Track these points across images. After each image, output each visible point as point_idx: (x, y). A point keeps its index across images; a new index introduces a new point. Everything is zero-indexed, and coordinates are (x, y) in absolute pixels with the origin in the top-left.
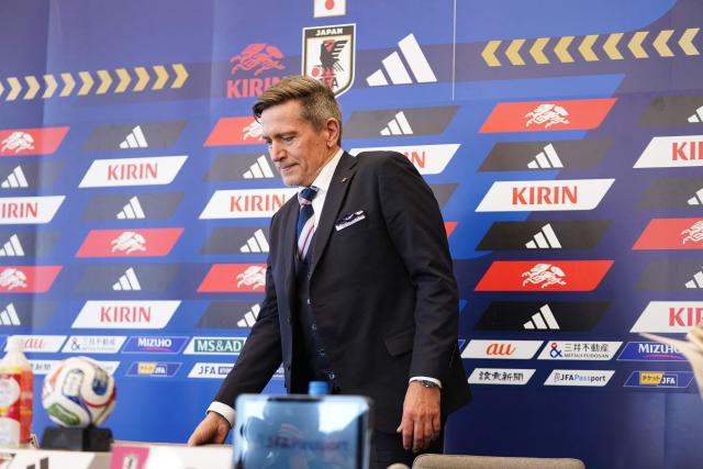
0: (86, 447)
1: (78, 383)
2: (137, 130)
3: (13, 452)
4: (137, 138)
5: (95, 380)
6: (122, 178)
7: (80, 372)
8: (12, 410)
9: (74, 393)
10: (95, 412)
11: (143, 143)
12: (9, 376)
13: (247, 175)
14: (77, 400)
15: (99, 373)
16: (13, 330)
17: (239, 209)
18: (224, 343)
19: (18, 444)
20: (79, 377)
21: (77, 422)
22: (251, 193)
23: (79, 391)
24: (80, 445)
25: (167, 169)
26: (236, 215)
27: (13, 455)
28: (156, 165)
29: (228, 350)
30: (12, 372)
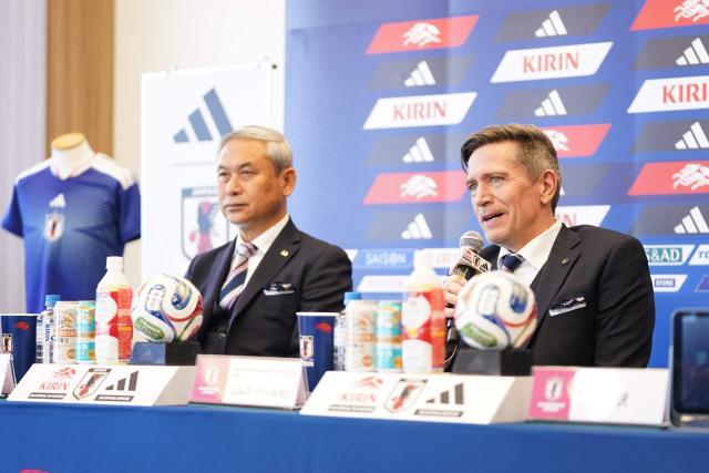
0: (505, 372)
1: (493, 300)
2: (555, 16)
3: (425, 377)
4: (554, 25)
5: (512, 296)
6: (540, 70)
7: (496, 288)
8: (422, 331)
9: (489, 312)
10: (514, 333)
11: (562, 30)
12: (418, 294)
13: (681, 61)
14: (494, 319)
15: (517, 288)
16: (422, 244)
17: (673, 100)
18: (660, 252)
19: (429, 369)
20: (494, 293)
21: (493, 344)
22: (685, 81)
23: (495, 308)
24: (498, 370)
26: (670, 107)
27: (425, 381)
28: (577, 54)
29: (665, 260)
30: (422, 290)
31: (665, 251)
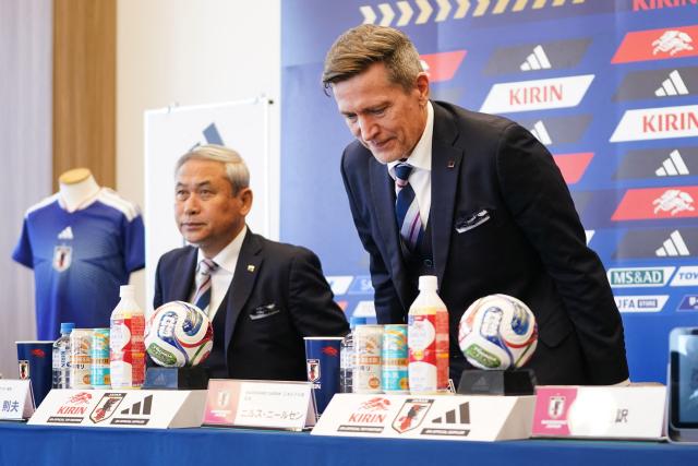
0: (509, 391)
1: (496, 322)
2: (539, 50)
3: (431, 398)
4: (538, 59)
5: (514, 319)
6: (525, 102)
7: (499, 310)
8: (427, 353)
9: (493, 333)
10: (516, 353)
11: (546, 64)
12: (423, 318)
13: (660, 93)
14: (496, 341)
15: (519, 310)
17: (653, 130)
18: (643, 274)
19: (435, 389)
20: (497, 315)
21: (498, 364)
22: (664, 111)
23: (498, 331)
24: (502, 389)
25: (574, 90)
26: (650, 135)
27: (431, 401)
28: (561, 87)
29: (647, 282)
30: (426, 313)
31: (647, 274)
